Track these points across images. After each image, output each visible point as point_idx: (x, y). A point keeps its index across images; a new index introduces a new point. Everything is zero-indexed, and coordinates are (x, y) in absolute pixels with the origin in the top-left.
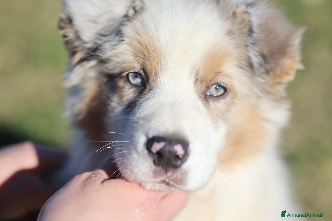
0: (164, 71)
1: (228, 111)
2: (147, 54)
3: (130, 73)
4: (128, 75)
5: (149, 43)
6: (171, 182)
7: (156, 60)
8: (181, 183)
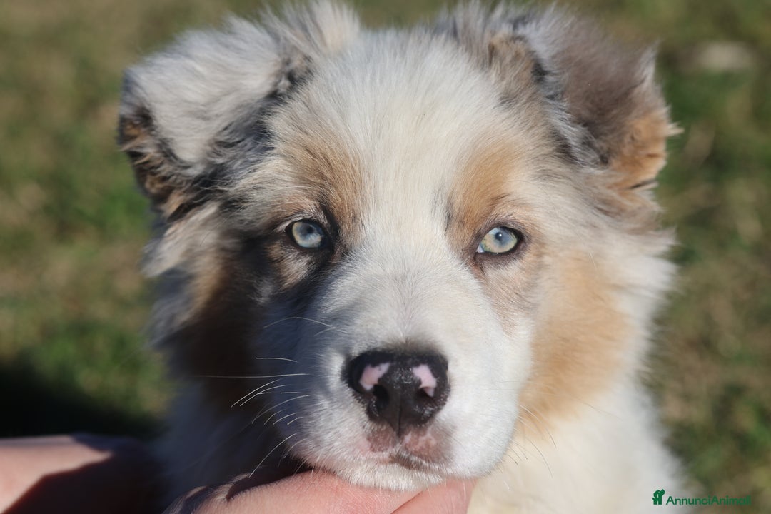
0: (371, 207)
1: (530, 286)
2: (328, 175)
3: (293, 223)
4: (289, 229)
5: (329, 147)
6: (414, 459)
7: (349, 184)
8: (439, 458)
